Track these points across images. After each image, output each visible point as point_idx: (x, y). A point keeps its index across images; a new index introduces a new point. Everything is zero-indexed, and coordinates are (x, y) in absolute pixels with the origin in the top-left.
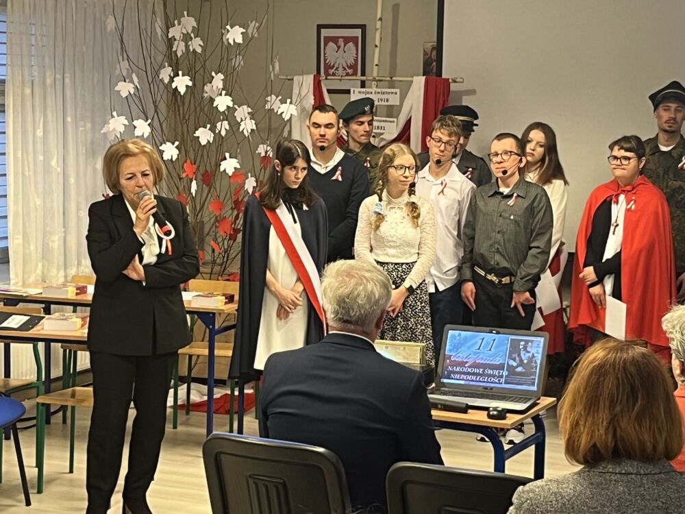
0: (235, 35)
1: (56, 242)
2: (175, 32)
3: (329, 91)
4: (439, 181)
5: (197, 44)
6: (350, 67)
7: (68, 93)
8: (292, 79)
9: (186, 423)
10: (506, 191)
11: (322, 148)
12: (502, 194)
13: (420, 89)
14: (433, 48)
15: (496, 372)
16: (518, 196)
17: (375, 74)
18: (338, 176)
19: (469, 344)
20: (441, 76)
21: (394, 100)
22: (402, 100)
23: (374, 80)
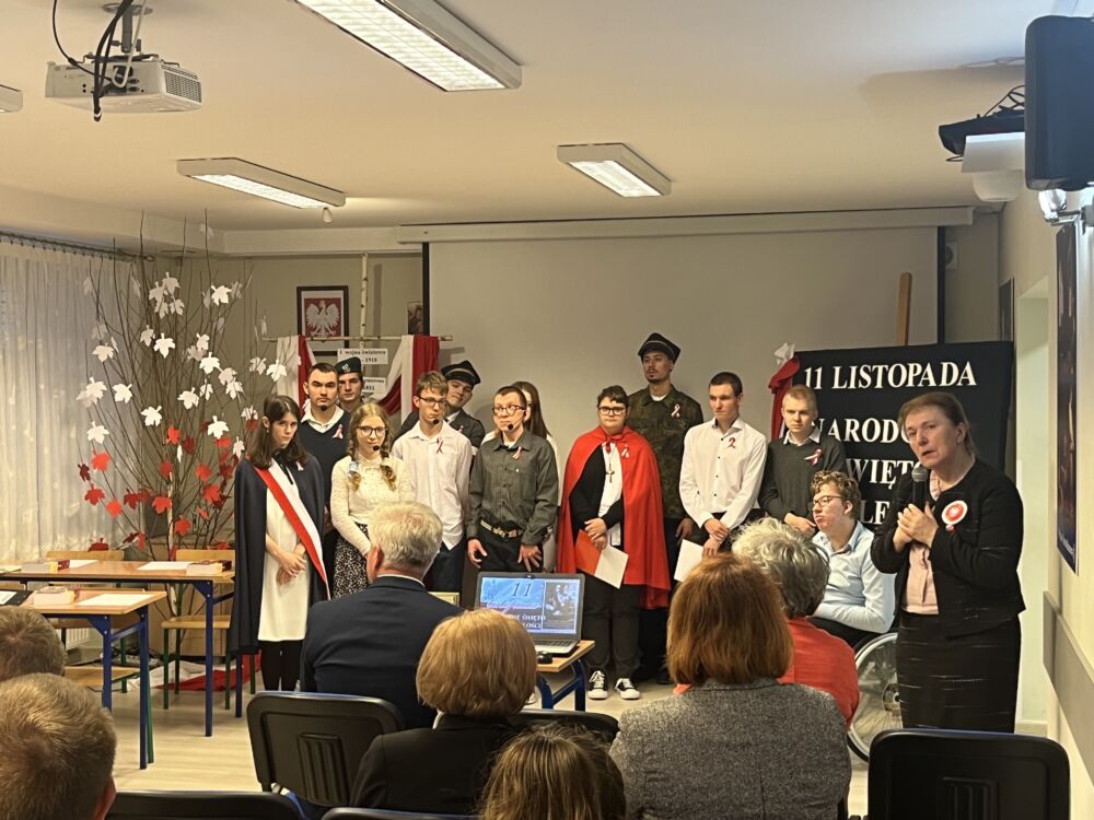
0: (221, 295)
1: (29, 516)
2: (156, 294)
3: (316, 354)
4: (435, 439)
5: (178, 306)
6: (333, 329)
7: (41, 360)
8: (276, 341)
9: (176, 702)
10: (510, 444)
11: (324, 408)
12: (506, 447)
13: (409, 347)
14: (418, 308)
15: (533, 618)
16: (523, 449)
17: (362, 333)
18: (339, 434)
19: (503, 591)
20: (428, 334)
21: (382, 359)
22: (391, 358)
23: (362, 340)
